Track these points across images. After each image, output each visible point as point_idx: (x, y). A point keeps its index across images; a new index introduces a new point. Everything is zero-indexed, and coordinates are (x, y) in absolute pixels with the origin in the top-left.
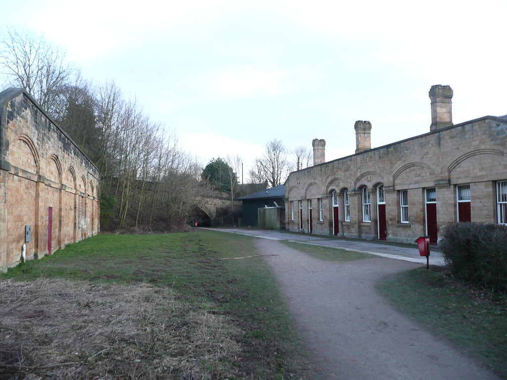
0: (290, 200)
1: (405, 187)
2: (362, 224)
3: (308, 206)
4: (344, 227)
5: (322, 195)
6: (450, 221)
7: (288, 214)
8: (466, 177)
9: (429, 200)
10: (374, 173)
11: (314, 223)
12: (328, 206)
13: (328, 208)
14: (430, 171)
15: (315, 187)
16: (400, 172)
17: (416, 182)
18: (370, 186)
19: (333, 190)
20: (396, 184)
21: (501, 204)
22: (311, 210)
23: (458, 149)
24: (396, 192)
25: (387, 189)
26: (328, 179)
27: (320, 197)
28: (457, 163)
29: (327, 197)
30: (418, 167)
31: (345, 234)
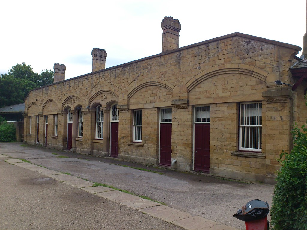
0: (29, 115)
1: (140, 107)
2: (95, 141)
3: (45, 122)
4: (77, 143)
5: (58, 111)
6: (186, 143)
7: (27, 127)
8: (206, 98)
9: (164, 120)
10: (109, 92)
11: (49, 137)
12: (63, 122)
13: (63, 124)
14: (168, 91)
15: (51, 104)
16: (135, 91)
17: (151, 102)
18: (104, 104)
19: (68, 107)
20: (130, 103)
21: (243, 128)
22: (47, 125)
23: (200, 68)
24: (130, 111)
26: (64, 97)
27: (56, 113)
28: (198, 82)
29: (62, 113)
30: (154, 87)
31: (77, 149)
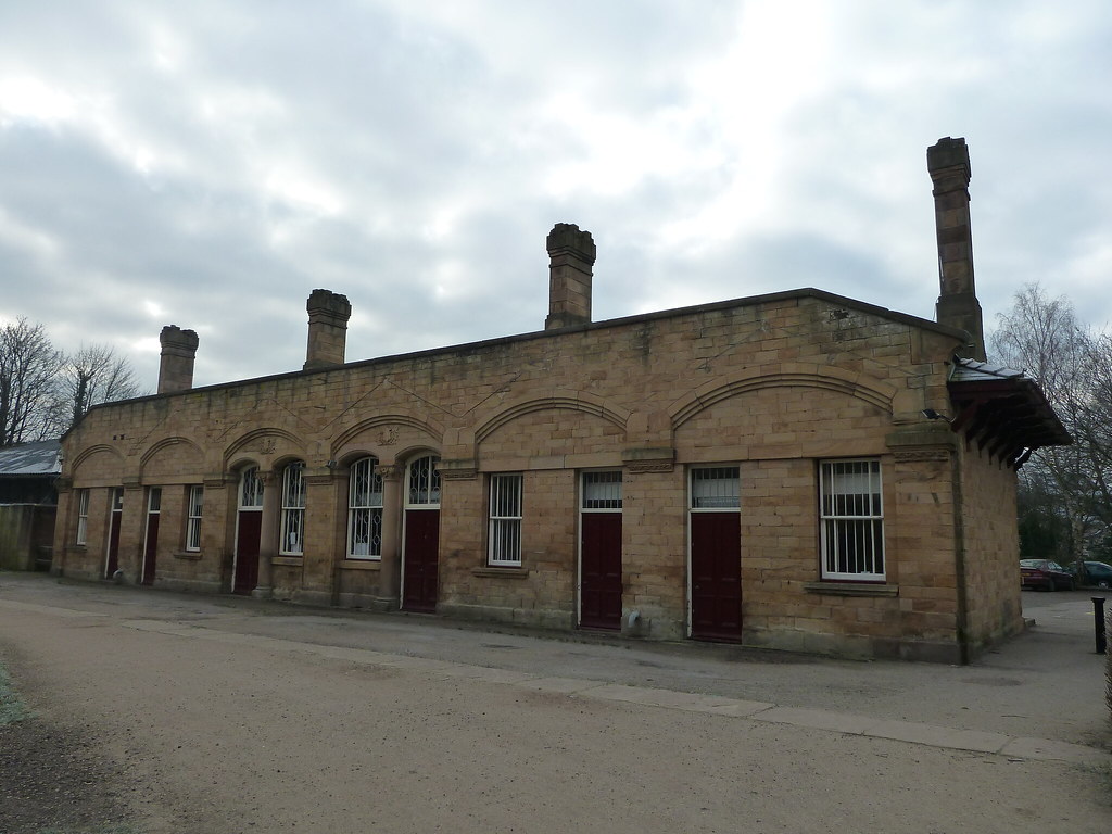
0: (77, 485)
1: (515, 466)
2: (345, 564)
3: (145, 506)
4: (278, 572)
5: (206, 475)
6: (669, 564)
7: (67, 524)
8: (728, 445)
9: (593, 503)
10: (408, 422)
11: (165, 555)
12: (224, 508)
13: (224, 514)
14: (607, 424)
15: (178, 451)
16: (500, 422)
17: (554, 454)
18: (387, 456)
20: (481, 455)
21: (830, 522)
22: (154, 516)
23: (708, 369)
24: (481, 477)
25: (453, 467)
26: (234, 431)
27: (195, 480)
28: (703, 405)
29: (224, 481)
30: (564, 412)
31: (277, 591)
